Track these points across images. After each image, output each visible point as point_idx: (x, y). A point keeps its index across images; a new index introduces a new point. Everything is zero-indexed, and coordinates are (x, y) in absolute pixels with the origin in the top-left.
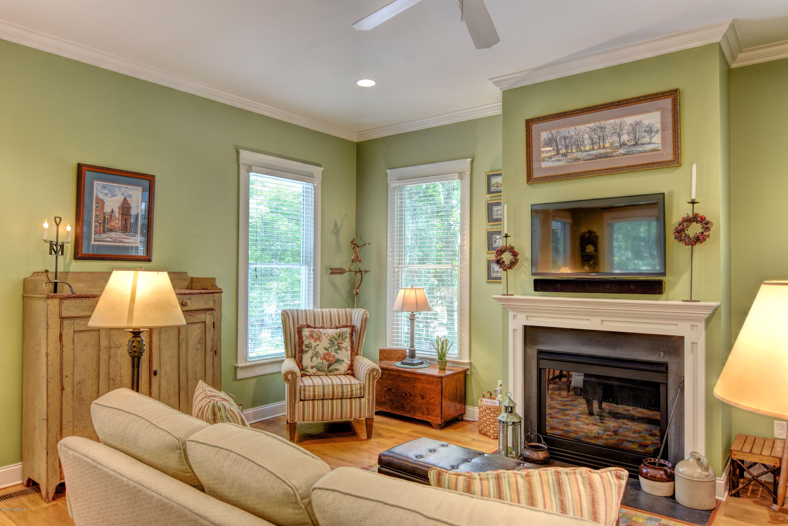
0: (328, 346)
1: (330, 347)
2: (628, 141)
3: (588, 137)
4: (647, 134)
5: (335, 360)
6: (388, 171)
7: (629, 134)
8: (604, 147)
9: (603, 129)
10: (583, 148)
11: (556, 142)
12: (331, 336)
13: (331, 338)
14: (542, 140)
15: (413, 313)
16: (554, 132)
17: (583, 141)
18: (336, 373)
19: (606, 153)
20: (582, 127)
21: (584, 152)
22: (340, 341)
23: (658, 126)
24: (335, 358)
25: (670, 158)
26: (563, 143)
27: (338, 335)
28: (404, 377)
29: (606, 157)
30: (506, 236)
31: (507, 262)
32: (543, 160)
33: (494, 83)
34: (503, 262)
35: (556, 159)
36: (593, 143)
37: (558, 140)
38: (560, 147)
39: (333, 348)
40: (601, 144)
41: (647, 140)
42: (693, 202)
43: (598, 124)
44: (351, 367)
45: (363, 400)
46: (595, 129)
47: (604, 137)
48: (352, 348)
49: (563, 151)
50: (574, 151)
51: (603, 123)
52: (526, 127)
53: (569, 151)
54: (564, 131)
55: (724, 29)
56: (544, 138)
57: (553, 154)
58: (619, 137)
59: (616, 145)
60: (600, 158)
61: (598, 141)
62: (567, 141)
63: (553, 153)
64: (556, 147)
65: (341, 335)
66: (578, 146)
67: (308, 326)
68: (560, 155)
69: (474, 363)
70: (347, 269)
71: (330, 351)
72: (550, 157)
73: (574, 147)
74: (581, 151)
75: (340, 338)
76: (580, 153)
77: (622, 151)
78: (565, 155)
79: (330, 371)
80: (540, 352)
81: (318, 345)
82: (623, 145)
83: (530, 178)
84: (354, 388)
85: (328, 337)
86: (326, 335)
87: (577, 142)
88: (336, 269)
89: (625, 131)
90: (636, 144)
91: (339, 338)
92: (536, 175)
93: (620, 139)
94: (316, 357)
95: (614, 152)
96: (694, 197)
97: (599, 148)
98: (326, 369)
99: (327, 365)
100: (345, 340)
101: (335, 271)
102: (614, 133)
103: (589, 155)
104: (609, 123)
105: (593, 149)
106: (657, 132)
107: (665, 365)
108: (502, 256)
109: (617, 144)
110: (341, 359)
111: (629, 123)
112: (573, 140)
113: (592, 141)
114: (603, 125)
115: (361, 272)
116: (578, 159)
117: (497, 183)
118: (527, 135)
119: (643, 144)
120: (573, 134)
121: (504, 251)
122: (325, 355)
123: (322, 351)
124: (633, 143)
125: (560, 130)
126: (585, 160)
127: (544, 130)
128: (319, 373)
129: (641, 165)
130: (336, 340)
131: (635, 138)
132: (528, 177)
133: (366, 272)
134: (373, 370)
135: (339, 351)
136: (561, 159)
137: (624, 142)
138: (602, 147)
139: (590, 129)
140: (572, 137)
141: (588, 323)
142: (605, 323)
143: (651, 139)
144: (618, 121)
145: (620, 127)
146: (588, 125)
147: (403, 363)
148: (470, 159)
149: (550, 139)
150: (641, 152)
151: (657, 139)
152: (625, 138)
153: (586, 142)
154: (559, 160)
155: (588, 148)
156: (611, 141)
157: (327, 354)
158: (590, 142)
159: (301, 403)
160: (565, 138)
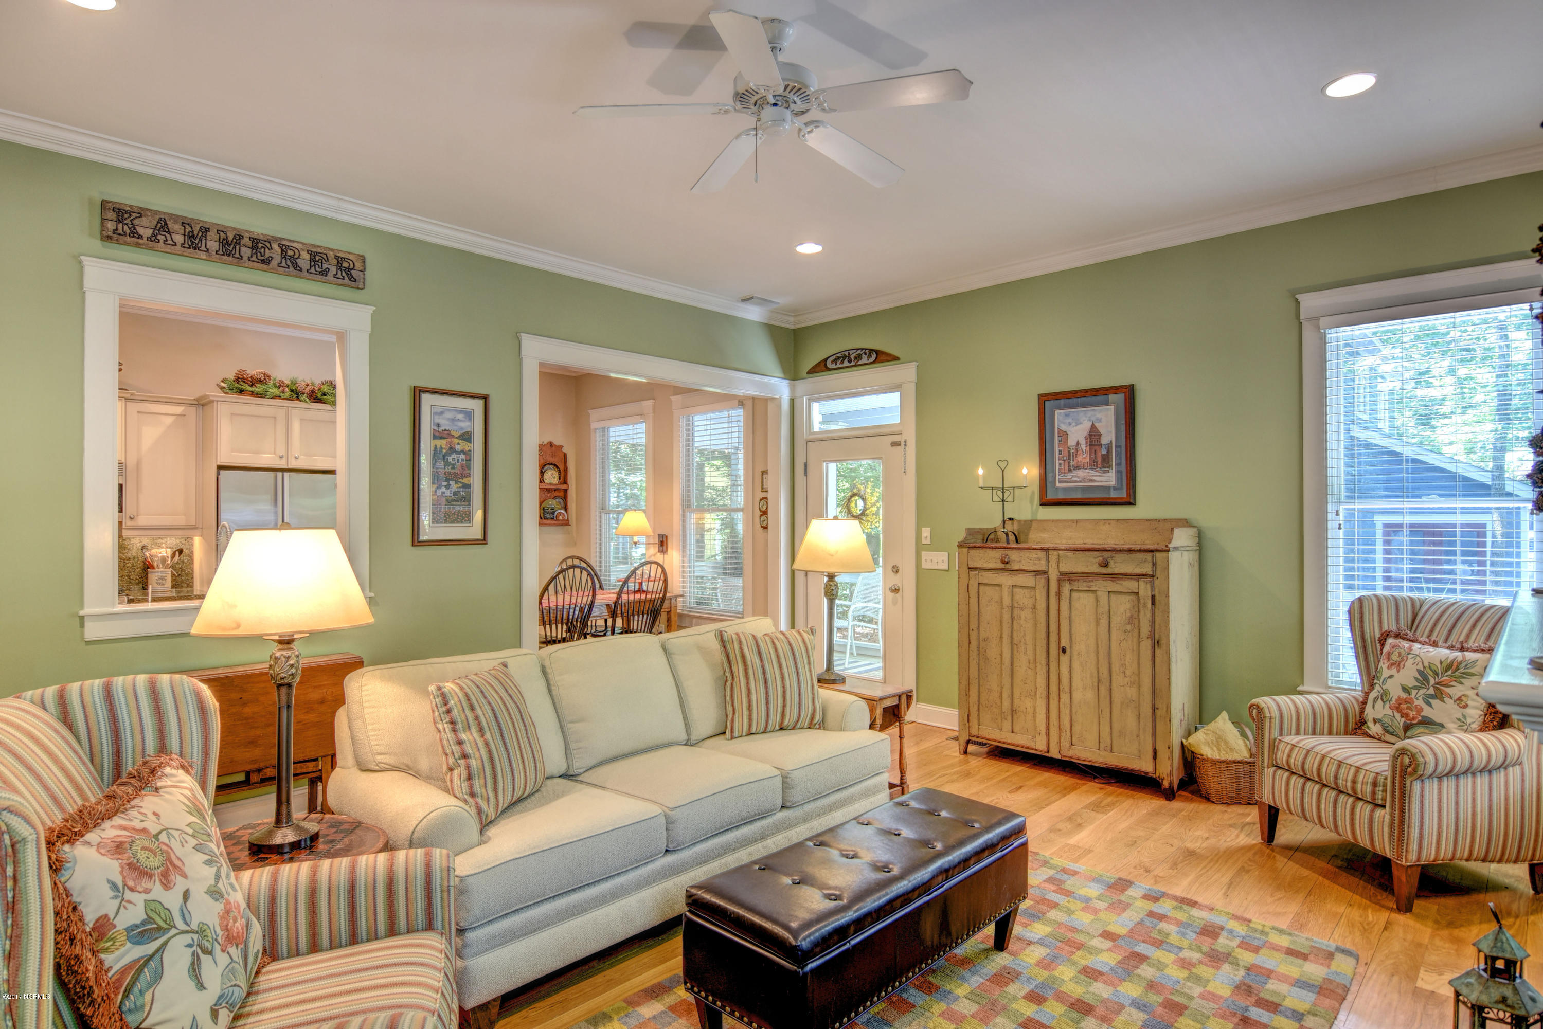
0: (1411, 683)
1: (1415, 688)
5: (1420, 718)
12: (1426, 664)
13: (1424, 667)
22: (1445, 678)
24: (1422, 714)
27: (1444, 665)
39: (1422, 691)
65: (1454, 667)
75: (1449, 673)
81: (1391, 677)
85: (1420, 664)
86: (1418, 659)
91: (1446, 671)
94: (1382, 700)
100: (1462, 680)
110: (1437, 720)
122: (1400, 701)
123: (1396, 692)
130: (1437, 674)
135: (1434, 702)
157: (1406, 702)
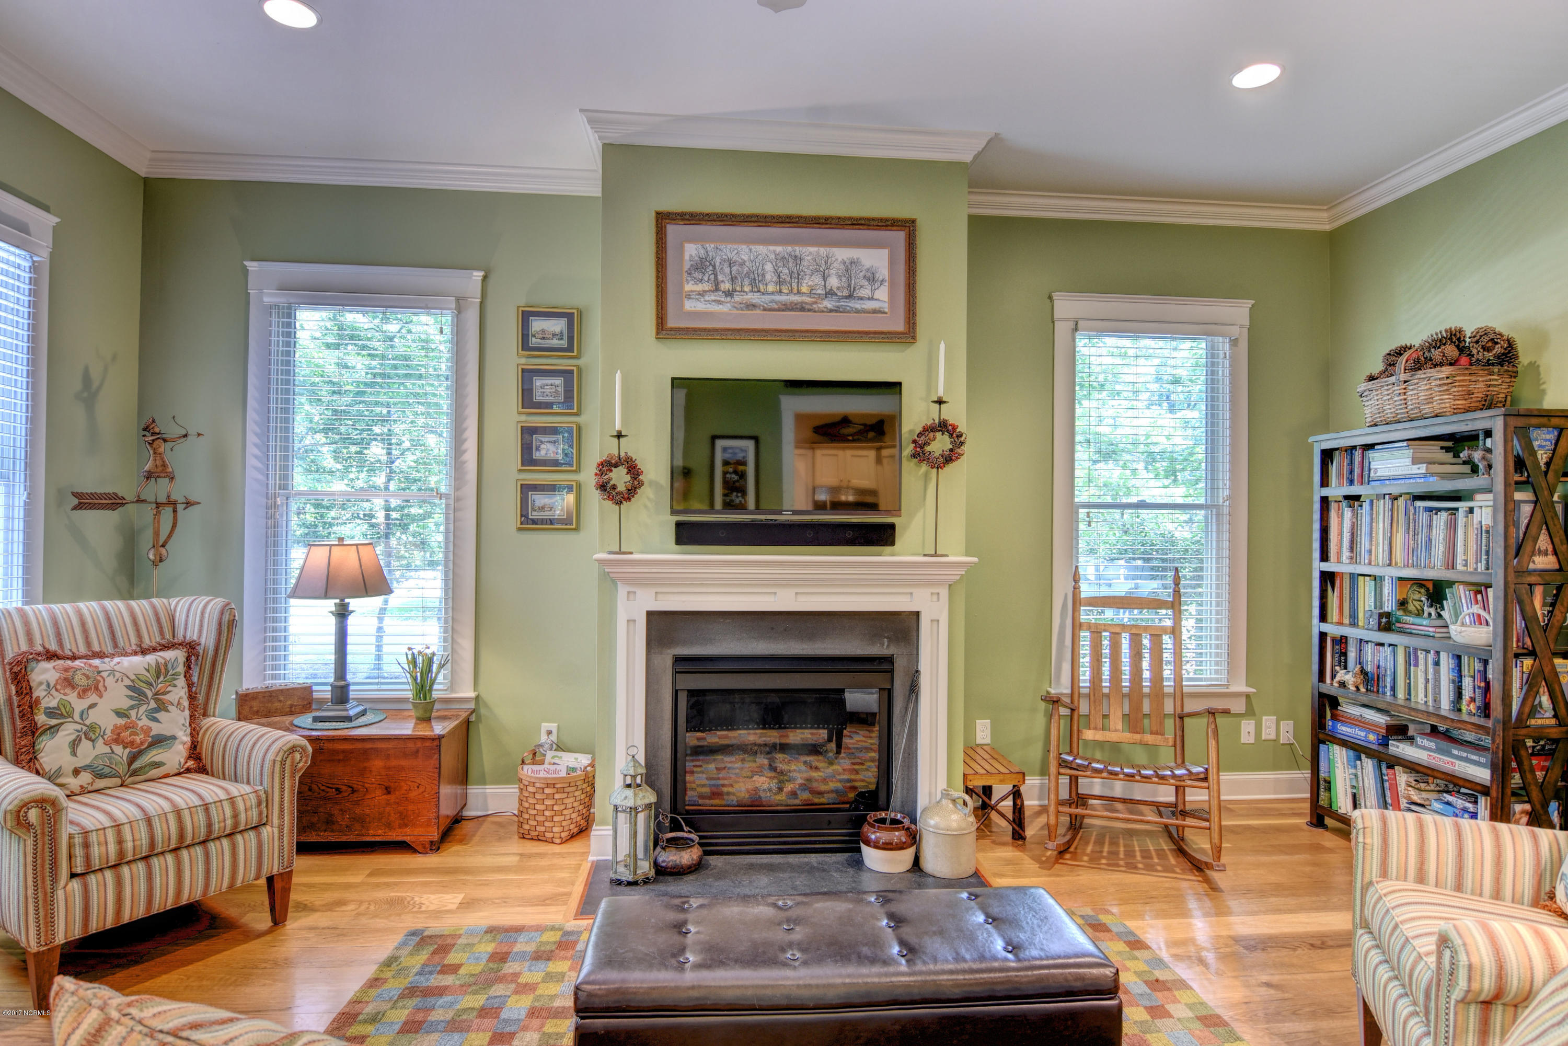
0: (125, 703)
2: (838, 288)
3: (772, 269)
4: (867, 283)
5: (150, 739)
6: (252, 266)
7: (840, 277)
8: (799, 292)
9: (798, 259)
10: (762, 288)
11: (714, 267)
13: (133, 681)
14: (687, 257)
15: (342, 600)
16: (710, 247)
17: (763, 275)
18: (154, 773)
19: (802, 302)
20: (761, 249)
21: (763, 294)
22: (160, 686)
23: (883, 272)
24: (152, 734)
25: (899, 326)
26: (727, 270)
27: (153, 671)
28: (335, 752)
29: (803, 309)
30: (619, 436)
31: (621, 488)
32: (689, 297)
33: (590, 121)
34: (614, 487)
35: (713, 298)
36: (780, 282)
37: (717, 264)
38: (720, 278)
39: (143, 709)
40: (795, 286)
41: (866, 292)
42: (940, 402)
43: (789, 249)
44: (195, 752)
45: (266, 831)
46: (783, 258)
47: (799, 275)
48: (192, 698)
49: (726, 286)
50: (747, 289)
51: (798, 250)
52: (657, 226)
53: (738, 288)
54: (729, 250)
55: (980, 144)
56: (691, 256)
57: (707, 289)
58: (825, 278)
59: (819, 291)
60: (791, 310)
61: (788, 279)
62: (734, 269)
63: (707, 287)
64: (712, 277)
65: (163, 670)
66: (753, 283)
67: (51, 656)
68: (720, 293)
69: (484, 695)
70: (130, 496)
71: (134, 718)
72: (702, 294)
73: (747, 282)
74: (759, 291)
75: (162, 678)
76: (757, 295)
77: (828, 304)
78: (729, 294)
79: (134, 773)
80: (678, 660)
81: (93, 706)
82: (830, 293)
83: (663, 329)
84: (241, 806)
85: (125, 678)
86: (118, 675)
87: (752, 275)
88: (92, 495)
89: (833, 272)
90: (850, 296)
91: (158, 678)
92: (671, 323)
93: (825, 282)
95: (816, 303)
96: (941, 392)
97: (791, 291)
98: (122, 769)
99: (125, 758)
100: (175, 682)
101: (85, 502)
102: (816, 270)
103: (772, 301)
104: (809, 252)
105: (780, 292)
106: (882, 282)
107: (889, 660)
108: (611, 475)
109: (821, 291)
110: (169, 734)
111: (840, 259)
112: (746, 270)
113: (779, 277)
114: (797, 253)
115: (174, 504)
116: (754, 306)
117: (543, 331)
118: (657, 242)
119: (861, 298)
120: (745, 257)
121: (616, 466)
122: (117, 731)
124: (846, 293)
125: (722, 247)
126: (765, 310)
127: (690, 241)
128: (100, 784)
129: (859, 332)
130: (151, 685)
131: (849, 286)
132: (657, 325)
133: (189, 504)
134: (293, 749)
135: (161, 716)
136: (723, 299)
137: (831, 290)
138: (795, 291)
139: (776, 255)
140: (742, 264)
141: (770, 598)
142: (801, 598)
143: (873, 292)
144: (823, 251)
145: (826, 263)
146: (772, 248)
147: (316, 719)
148: (481, 274)
149: (701, 259)
150: (857, 311)
151: (882, 294)
152: (833, 282)
153: (768, 277)
154: (719, 302)
155: (771, 288)
156: (810, 283)
157: (127, 727)
158: (775, 279)
159: (75, 884)
160: (731, 263)
